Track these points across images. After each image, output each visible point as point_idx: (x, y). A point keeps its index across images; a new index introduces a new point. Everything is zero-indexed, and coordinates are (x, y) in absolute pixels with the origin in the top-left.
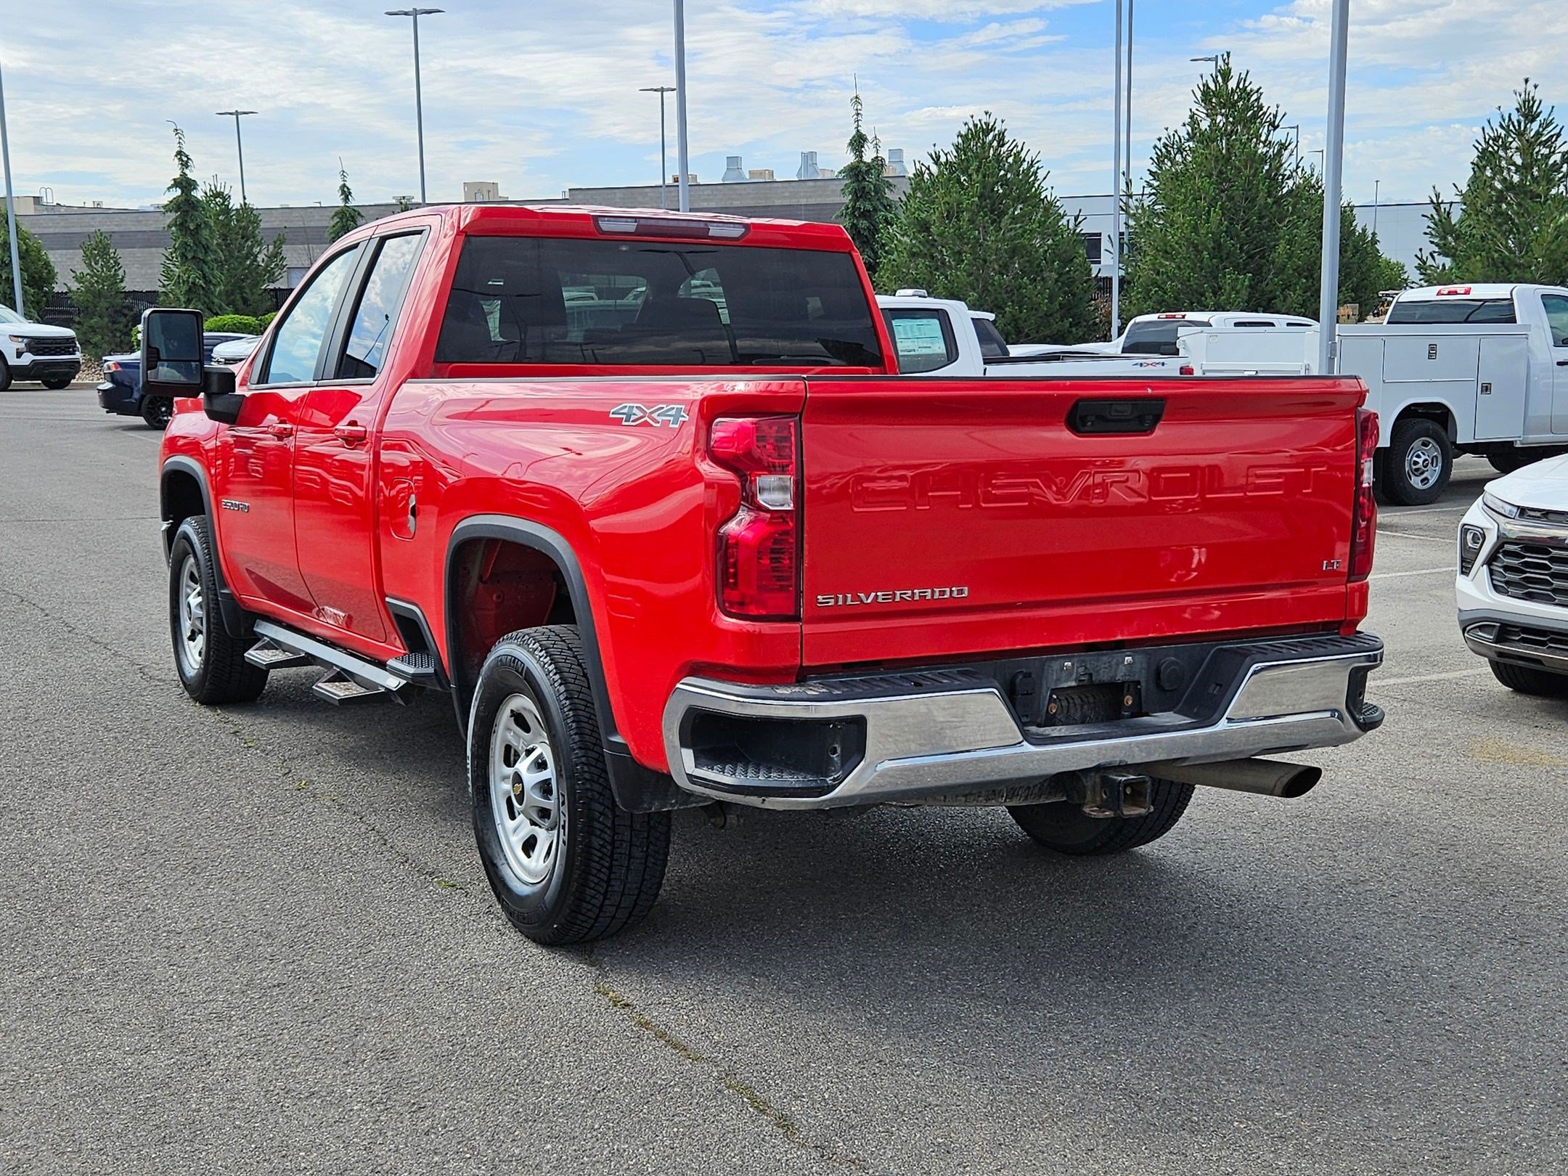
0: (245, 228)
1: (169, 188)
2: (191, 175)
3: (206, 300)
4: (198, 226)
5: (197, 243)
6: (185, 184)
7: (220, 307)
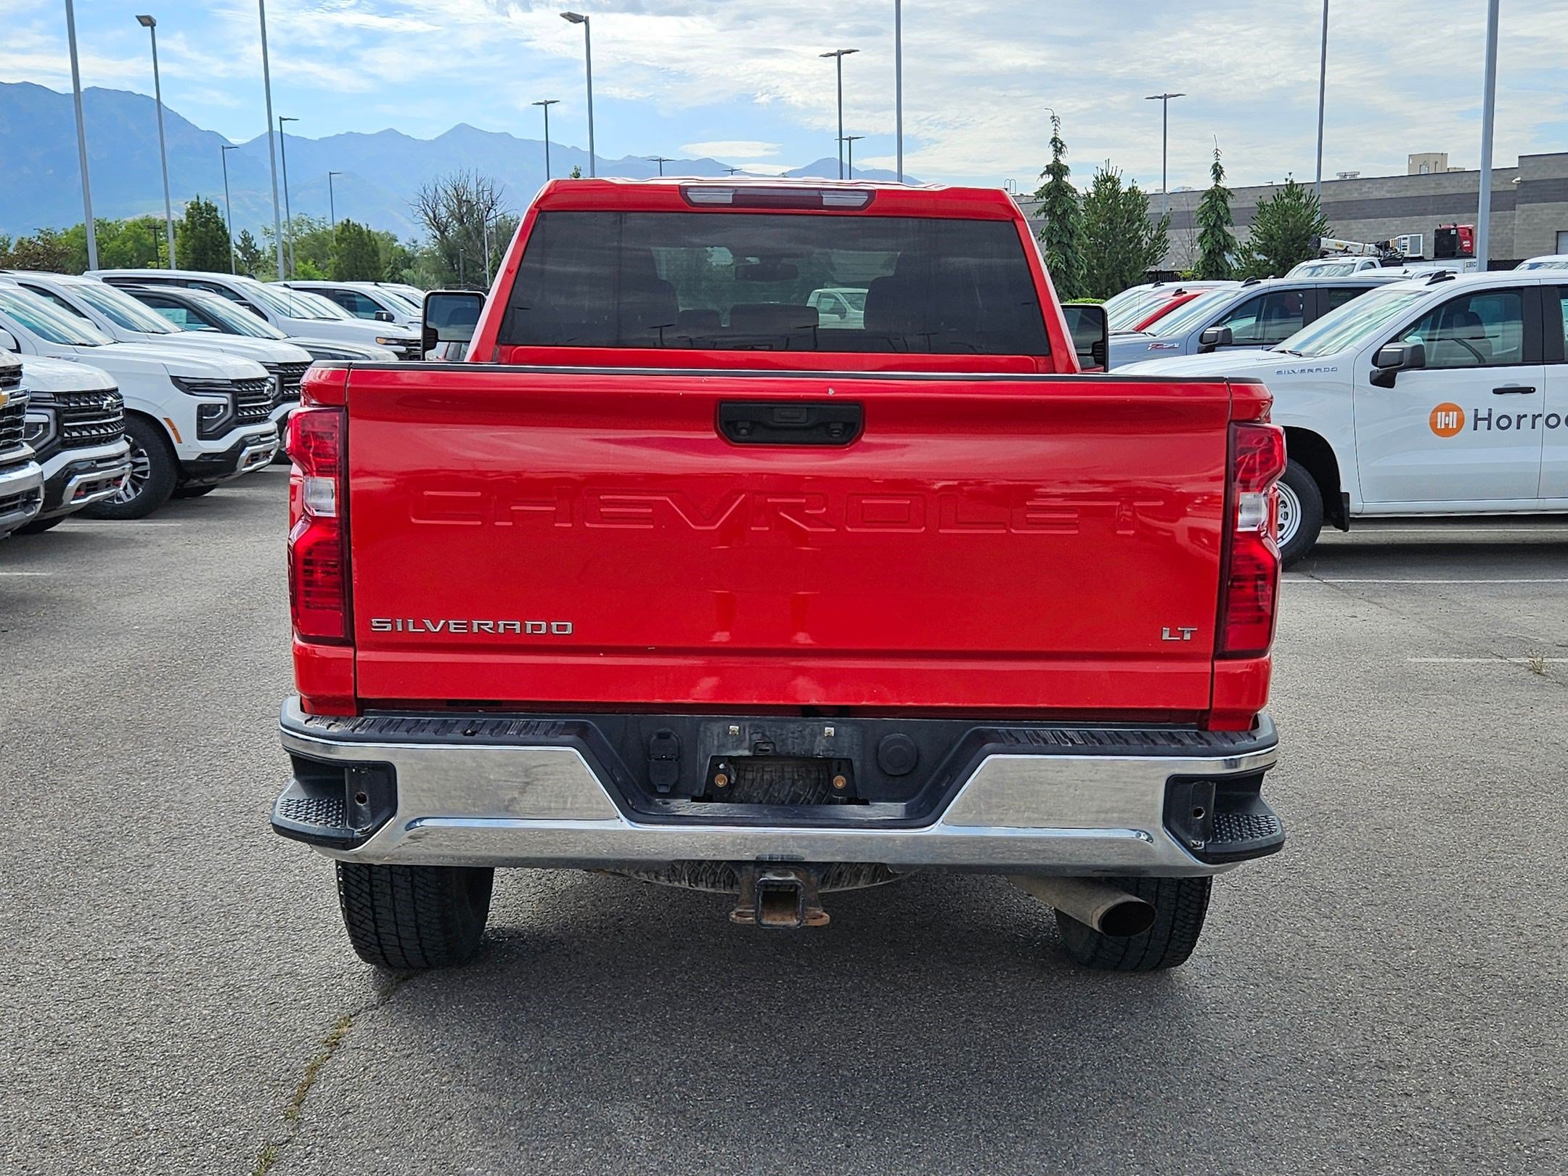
0: (1131, 212)
1: (1042, 175)
2: (1063, 161)
3: (1068, 284)
4: (1065, 211)
5: (1063, 227)
6: (1057, 170)
7: (1081, 291)
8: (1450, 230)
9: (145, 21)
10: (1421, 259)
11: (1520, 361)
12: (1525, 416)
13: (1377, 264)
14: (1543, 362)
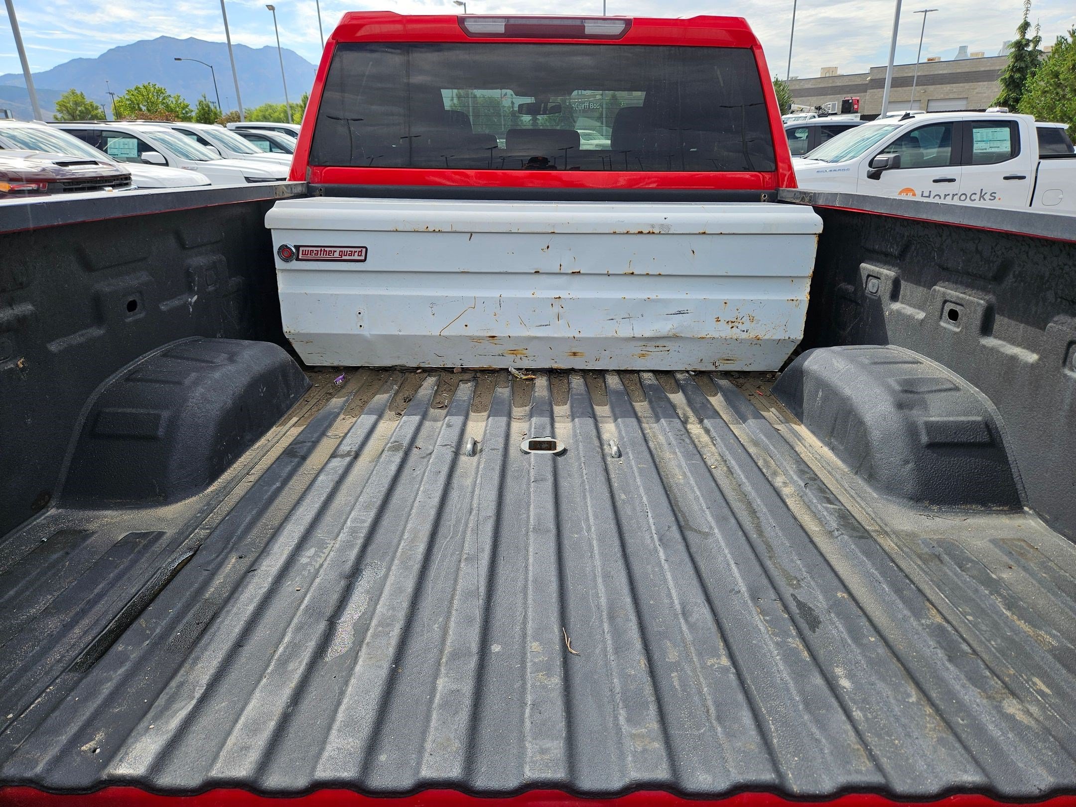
8: (849, 100)
9: (270, 7)
10: (836, 114)
11: (948, 164)
12: (949, 195)
13: (816, 116)
14: (961, 164)
